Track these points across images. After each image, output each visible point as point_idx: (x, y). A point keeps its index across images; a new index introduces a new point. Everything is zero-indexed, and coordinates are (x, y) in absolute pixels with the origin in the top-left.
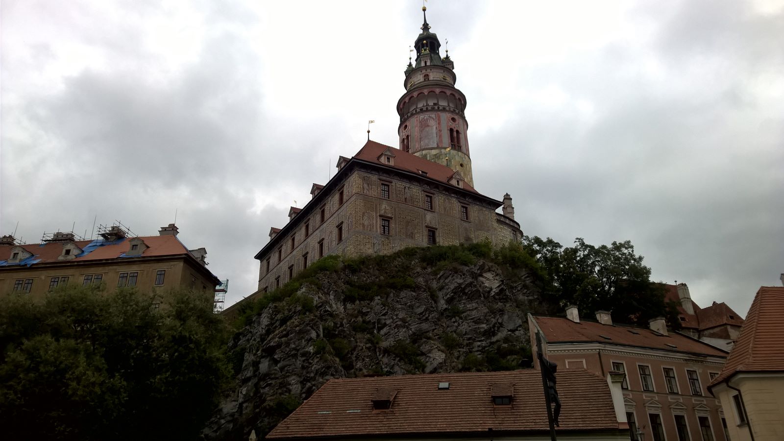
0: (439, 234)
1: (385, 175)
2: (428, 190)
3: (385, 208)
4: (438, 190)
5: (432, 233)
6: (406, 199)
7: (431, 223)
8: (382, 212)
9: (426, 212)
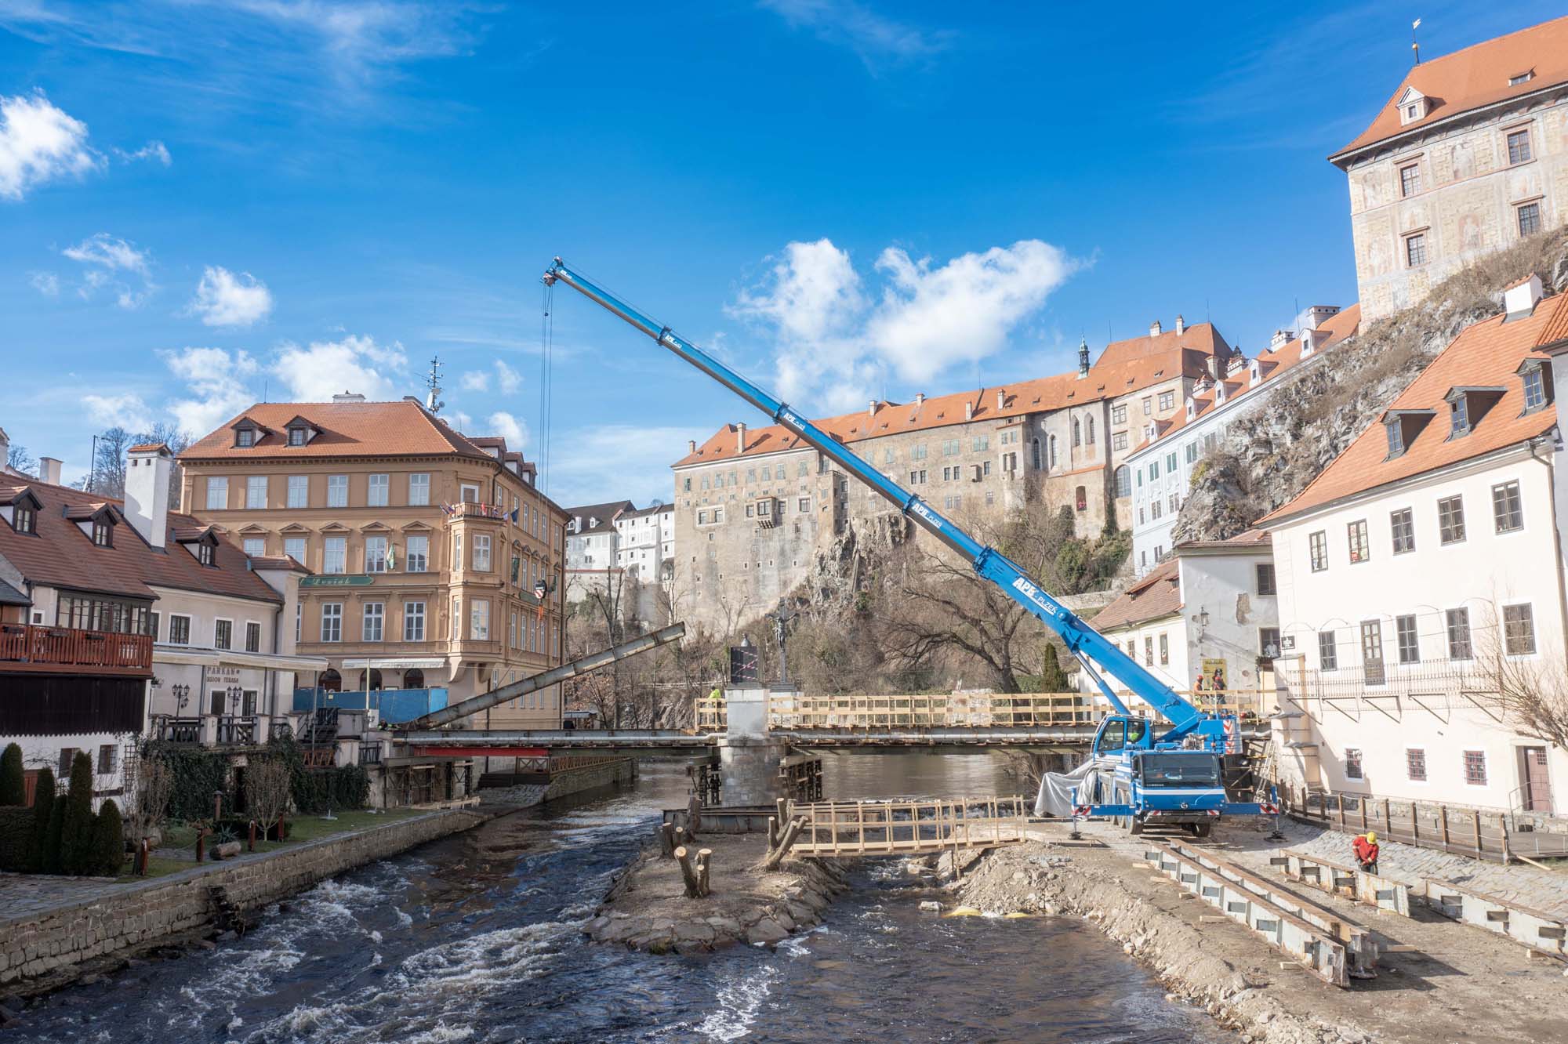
0: (1550, 202)
1: (1406, 148)
2: (1514, 122)
3: (1413, 214)
4: (1542, 107)
5: (1528, 212)
6: (1456, 173)
7: (1525, 190)
8: (1407, 228)
9: (1511, 172)
